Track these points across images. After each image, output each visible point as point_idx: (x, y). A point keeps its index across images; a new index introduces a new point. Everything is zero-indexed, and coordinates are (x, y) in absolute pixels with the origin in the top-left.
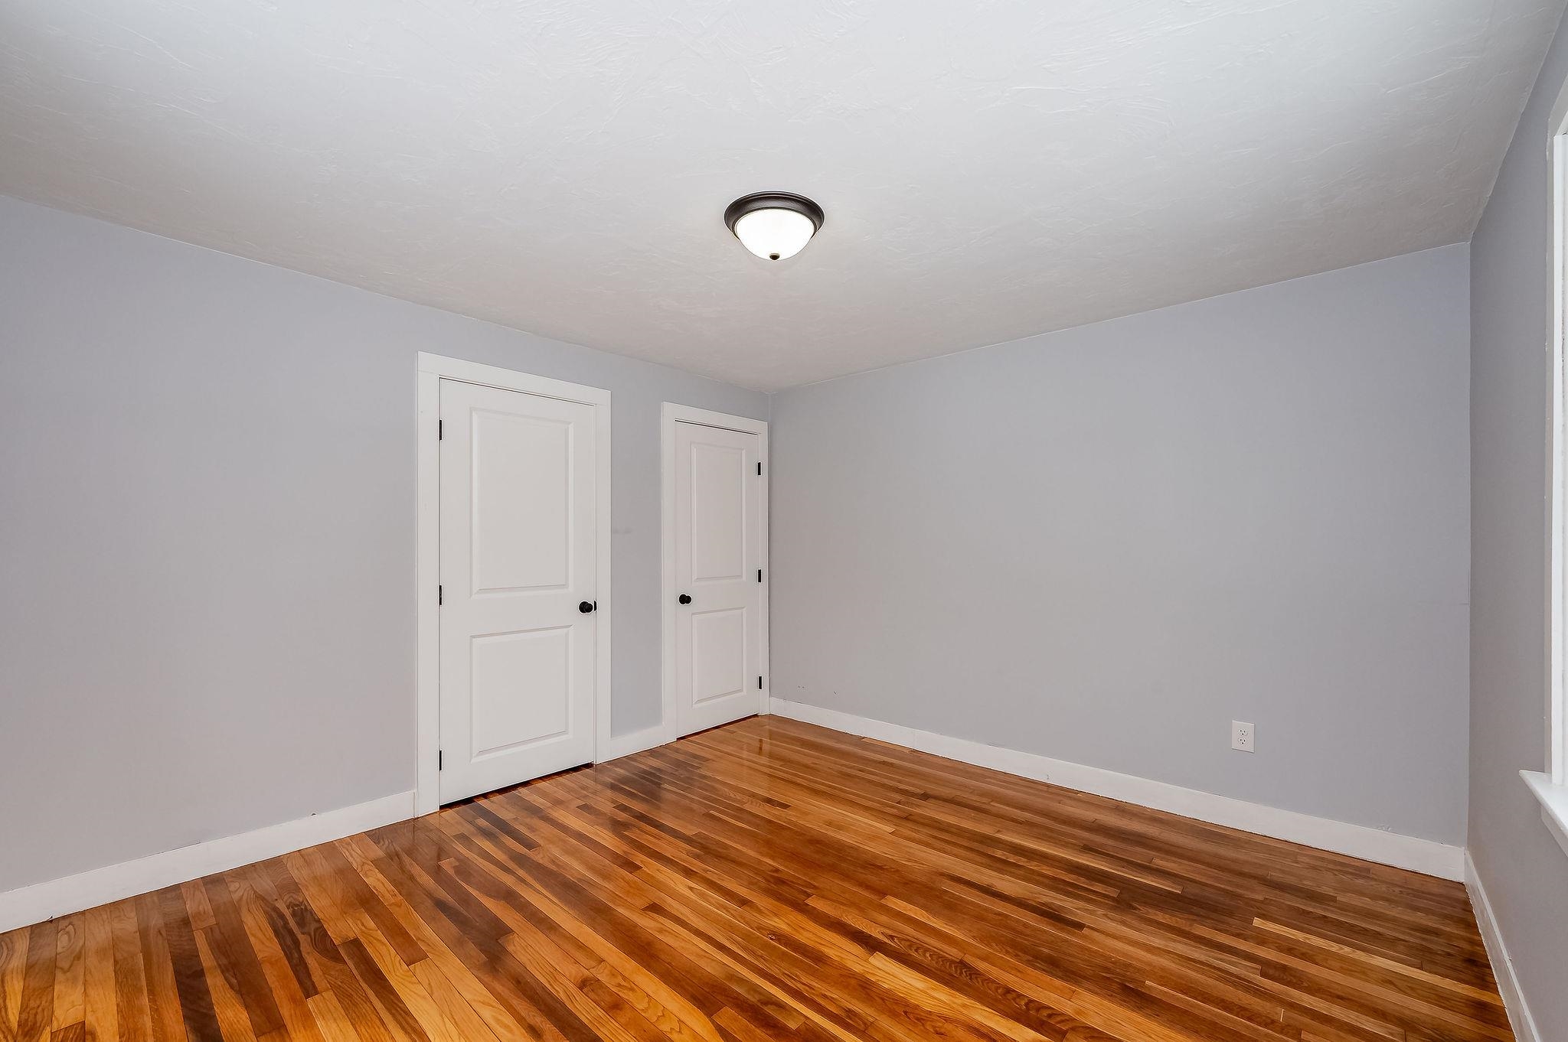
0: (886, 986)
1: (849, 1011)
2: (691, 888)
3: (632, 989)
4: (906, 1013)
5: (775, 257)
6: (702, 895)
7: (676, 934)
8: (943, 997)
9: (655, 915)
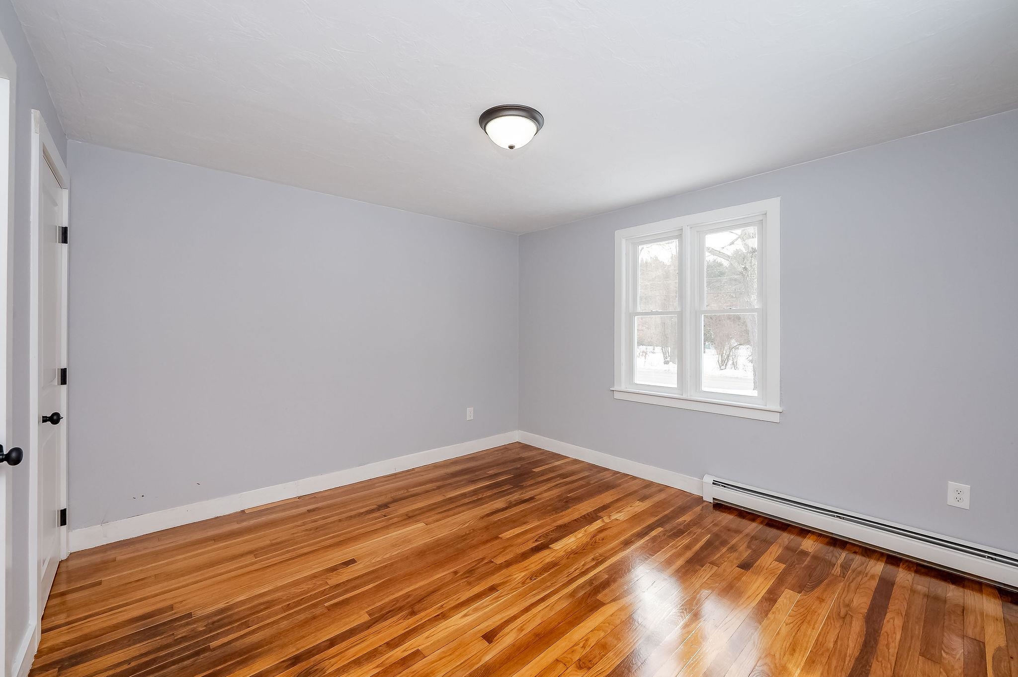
3: (587, 640)
7: (527, 621)
9: (501, 634)
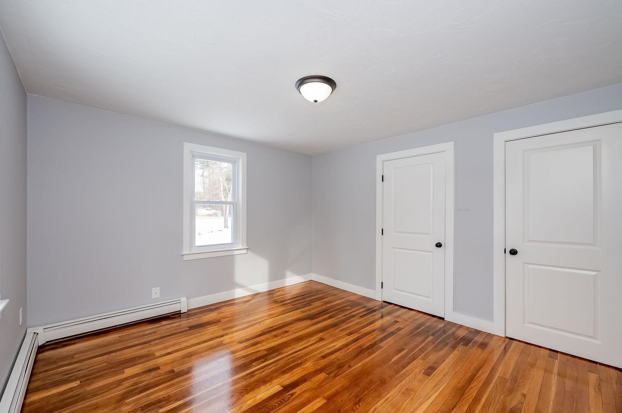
0: (262, 387)
1: (254, 376)
2: (335, 346)
4: (247, 390)
5: (316, 101)
6: (330, 348)
8: (249, 402)
